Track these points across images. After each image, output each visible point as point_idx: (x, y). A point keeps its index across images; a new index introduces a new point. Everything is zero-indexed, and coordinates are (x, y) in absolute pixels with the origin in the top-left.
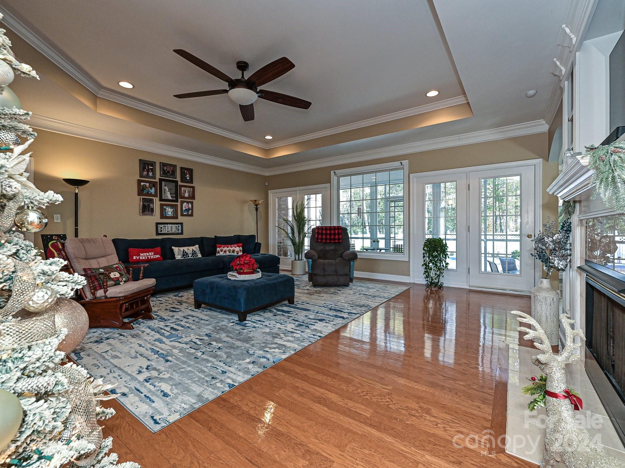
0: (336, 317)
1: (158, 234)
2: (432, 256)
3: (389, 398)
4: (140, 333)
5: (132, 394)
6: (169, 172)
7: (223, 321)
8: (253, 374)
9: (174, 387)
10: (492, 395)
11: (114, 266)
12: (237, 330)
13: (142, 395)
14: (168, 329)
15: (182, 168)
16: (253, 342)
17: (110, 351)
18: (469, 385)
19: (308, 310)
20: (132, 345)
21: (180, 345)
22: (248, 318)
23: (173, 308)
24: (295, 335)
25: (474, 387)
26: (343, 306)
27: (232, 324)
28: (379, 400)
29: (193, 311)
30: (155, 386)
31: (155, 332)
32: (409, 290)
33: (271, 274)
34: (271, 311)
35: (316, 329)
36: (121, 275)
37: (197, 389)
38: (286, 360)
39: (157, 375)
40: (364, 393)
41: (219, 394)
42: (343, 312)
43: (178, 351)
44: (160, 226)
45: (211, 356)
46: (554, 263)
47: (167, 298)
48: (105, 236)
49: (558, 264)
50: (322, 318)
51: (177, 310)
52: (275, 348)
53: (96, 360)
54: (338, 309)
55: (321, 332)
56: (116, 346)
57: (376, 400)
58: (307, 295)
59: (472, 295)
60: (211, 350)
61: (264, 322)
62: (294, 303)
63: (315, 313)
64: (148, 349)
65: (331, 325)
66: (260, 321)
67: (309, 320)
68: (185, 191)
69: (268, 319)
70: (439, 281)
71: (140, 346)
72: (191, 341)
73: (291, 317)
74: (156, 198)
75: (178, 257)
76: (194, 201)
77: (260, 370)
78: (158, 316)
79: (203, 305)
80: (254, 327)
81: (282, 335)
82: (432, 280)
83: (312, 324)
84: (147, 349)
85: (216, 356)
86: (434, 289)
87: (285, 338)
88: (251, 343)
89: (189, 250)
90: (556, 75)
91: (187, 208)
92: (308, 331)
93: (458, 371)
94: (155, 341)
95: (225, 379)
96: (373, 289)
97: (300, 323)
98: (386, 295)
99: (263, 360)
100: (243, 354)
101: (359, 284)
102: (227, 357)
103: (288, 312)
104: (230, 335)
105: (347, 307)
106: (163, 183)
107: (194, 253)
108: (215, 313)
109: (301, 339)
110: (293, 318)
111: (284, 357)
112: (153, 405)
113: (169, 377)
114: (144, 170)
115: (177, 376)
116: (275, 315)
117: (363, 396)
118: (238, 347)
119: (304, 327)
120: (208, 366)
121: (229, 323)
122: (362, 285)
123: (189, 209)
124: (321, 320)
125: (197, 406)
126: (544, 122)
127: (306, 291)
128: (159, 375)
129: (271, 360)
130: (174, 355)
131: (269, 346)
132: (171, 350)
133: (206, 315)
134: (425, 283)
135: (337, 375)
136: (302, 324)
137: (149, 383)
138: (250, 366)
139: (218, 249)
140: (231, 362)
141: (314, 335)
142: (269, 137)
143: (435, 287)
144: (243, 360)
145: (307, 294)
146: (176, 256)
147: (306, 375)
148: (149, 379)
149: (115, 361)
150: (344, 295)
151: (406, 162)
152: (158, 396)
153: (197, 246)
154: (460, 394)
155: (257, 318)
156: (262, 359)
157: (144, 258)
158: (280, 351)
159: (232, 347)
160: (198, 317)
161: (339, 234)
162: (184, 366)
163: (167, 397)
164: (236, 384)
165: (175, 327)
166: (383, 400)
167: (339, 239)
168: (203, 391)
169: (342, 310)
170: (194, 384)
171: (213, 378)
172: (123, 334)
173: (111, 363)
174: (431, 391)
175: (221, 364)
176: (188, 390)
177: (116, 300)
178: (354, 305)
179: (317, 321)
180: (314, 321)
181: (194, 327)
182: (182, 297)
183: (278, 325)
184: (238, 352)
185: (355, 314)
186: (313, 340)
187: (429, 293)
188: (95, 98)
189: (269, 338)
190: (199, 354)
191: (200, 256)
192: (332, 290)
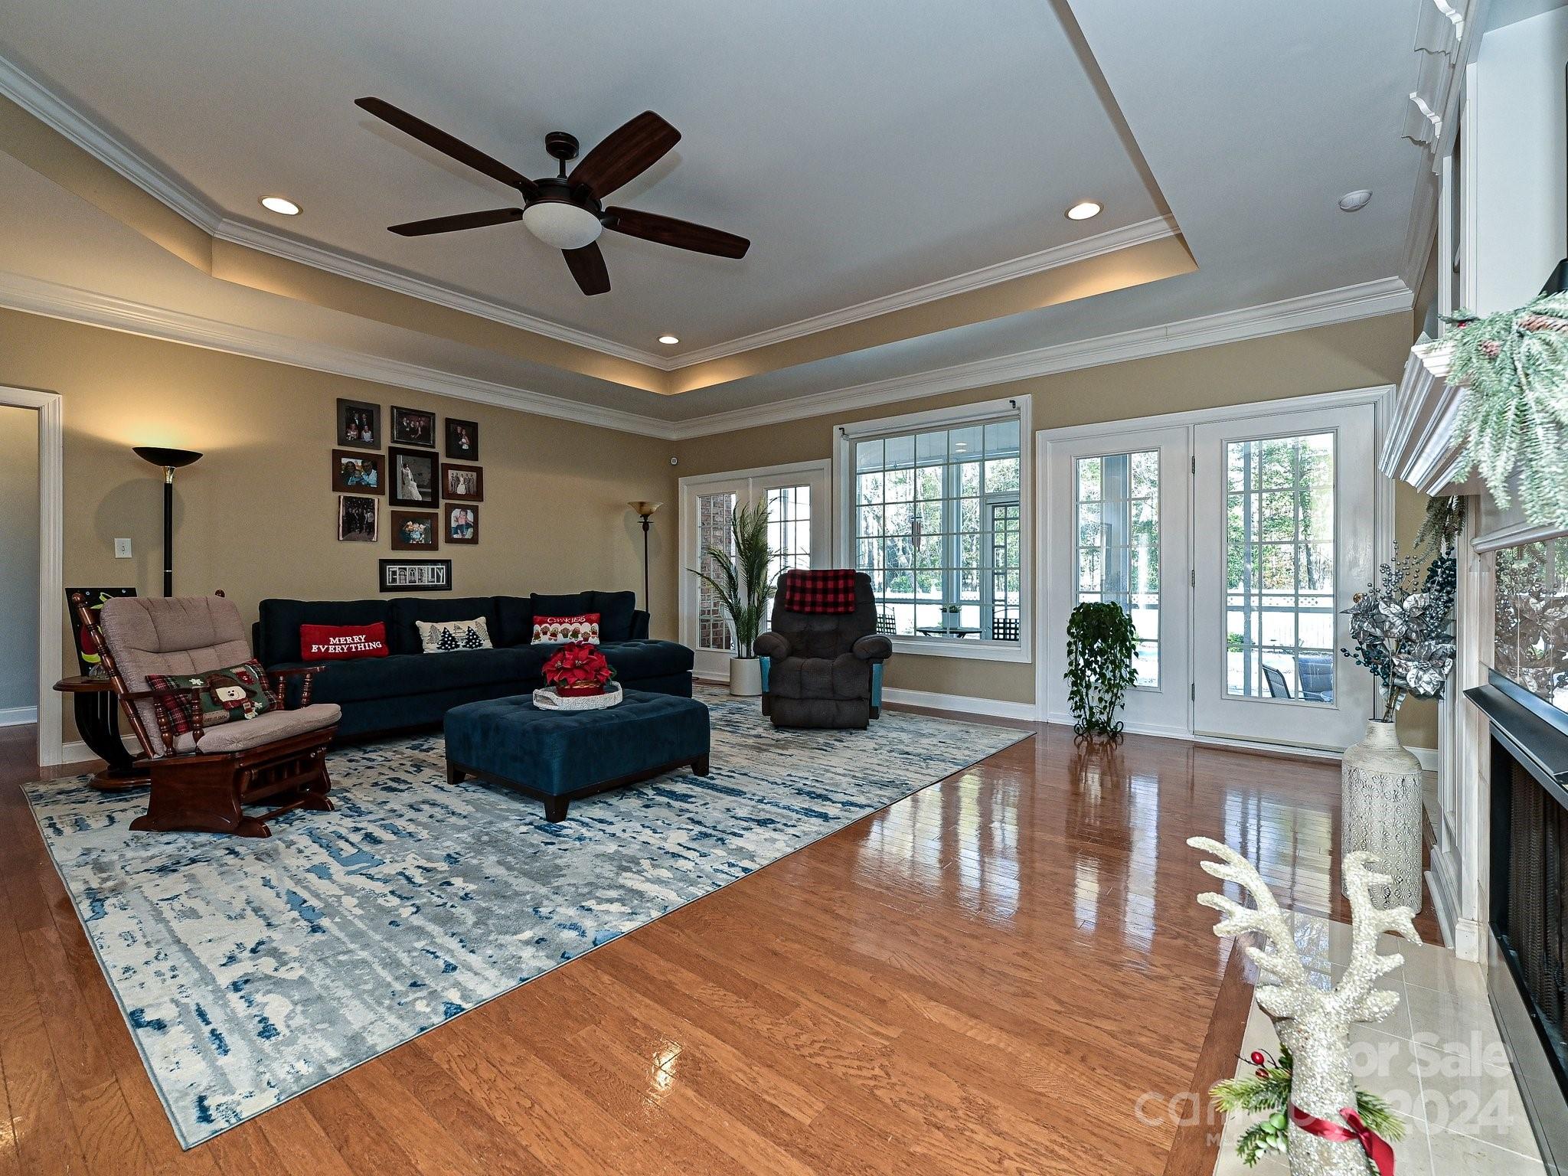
0: (806, 814)
1: (384, 588)
2: (1092, 650)
3: (882, 1067)
4: (282, 846)
5: (181, 1026)
6: (414, 431)
7: (507, 819)
8: (525, 975)
9: (299, 1008)
10: (1188, 1069)
11: (234, 671)
12: (532, 845)
13: (207, 1029)
14: (356, 838)
15: (449, 422)
16: (561, 881)
17: (183, 898)
18: (1130, 1033)
19: (739, 793)
20: (245, 883)
21: (370, 885)
22: (573, 813)
23: (393, 780)
24: (681, 863)
25: (1143, 1039)
26: (837, 785)
27: (524, 829)
28: (852, 1072)
29: (442, 789)
30: (250, 1003)
31: (321, 846)
32: (1030, 740)
33: (649, 695)
34: (640, 795)
35: (742, 848)
36: (251, 694)
37: (356, 1015)
38: (630, 936)
39: (270, 972)
40: (817, 1046)
41: (411, 1033)
42: (830, 800)
43: (355, 901)
44: (390, 568)
45: (436, 920)
46: (1404, 678)
47: (389, 755)
48: (220, 593)
49: (1418, 679)
50: (768, 816)
51: (402, 787)
52: (611, 901)
53: (136, 921)
54: (819, 791)
55: (752, 858)
56: (205, 884)
57: (844, 1070)
58: (750, 752)
59: (1201, 760)
60: (440, 901)
61: (611, 823)
62: (708, 773)
63: (753, 803)
64: (283, 893)
65: (786, 838)
66: (601, 821)
67: (733, 822)
68: (458, 480)
69: (626, 816)
70: (1109, 719)
71: (267, 883)
72: (401, 874)
73: (687, 811)
74: (381, 498)
75: (431, 648)
76: (480, 505)
77: (549, 965)
78: (346, 800)
79: (468, 776)
80: (580, 839)
81: (646, 864)
82: (1092, 714)
83: (735, 834)
84: (278, 895)
85: (446, 920)
86: (1096, 740)
87: (652, 873)
88: (556, 884)
89: (459, 629)
90: (1421, 143)
91: (462, 522)
92: (720, 852)
93: (1106, 986)
94: (308, 871)
95: (444, 989)
96: (931, 736)
97: (704, 829)
98: (960, 755)
99: (569, 935)
100: (520, 914)
101: (897, 722)
102: (476, 924)
103: (684, 798)
104: (510, 859)
105: (844, 786)
106: (400, 459)
107: (472, 637)
108: (493, 797)
109: (693, 876)
110: (691, 815)
111: (628, 926)
112: (222, 1061)
113: (301, 977)
114: (348, 427)
115: (322, 975)
116: (647, 806)
117: (811, 1056)
118: (517, 894)
119: (712, 841)
120: (415, 949)
121: (518, 826)
122: (904, 725)
123: (468, 525)
124: (763, 823)
125: (334, 1070)
126: (1401, 283)
127: (751, 741)
128: (276, 970)
129: (591, 935)
130: (339, 913)
131: (599, 893)
132: (339, 897)
133: (468, 802)
134: (1073, 722)
135: (756, 985)
136: (710, 831)
137: (241, 993)
138: (527, 953)
139: (537, 628)
140: (477, 940)
141: (731, 865)
142: (668, 340)
143: (1100, 734)
144: (515, 933)
145: (752, 747)
146: (425, 645)
147: (669, 985)
148: (246, 982)
149: (180, 927)
150: (849, 753)
151: (1024, 401)
152: (244, 1034)
153: (482, 620)
154: (1094, 1061)
155: (597, 811)
156: (566, 931)
157: (338, 649)
158: (623, 909)
159: (502, 894)
160: (447, 807)
161: (846, 591)
162: (352, 946)
163: (268, 1037)
164: (468, 1006)
165: (378, 833)
166: (865, 1073)
167: (847, 604)
168: (372, 1023)
169: (831, 795)
170: (356, 1002)
171: (414, 985)
172: (237, 849)
173: (171, 931)
174: (1010, 1049)
175: (454, 944)
176: (331, 1017)
177: (224, 760)
178: (865, 781)
179: (753, 825)
180: (745, 824)
181: (424, 834)
182: (427, 750)
183: (646, 835)
184: (512, 907)
185: (862, 806)
186: (722, 880)
187: (1083, 751)
188: (206, 242)
189: (608, 870)
190: (406, 912)
191: (487, 644)
192: (821, 738)
